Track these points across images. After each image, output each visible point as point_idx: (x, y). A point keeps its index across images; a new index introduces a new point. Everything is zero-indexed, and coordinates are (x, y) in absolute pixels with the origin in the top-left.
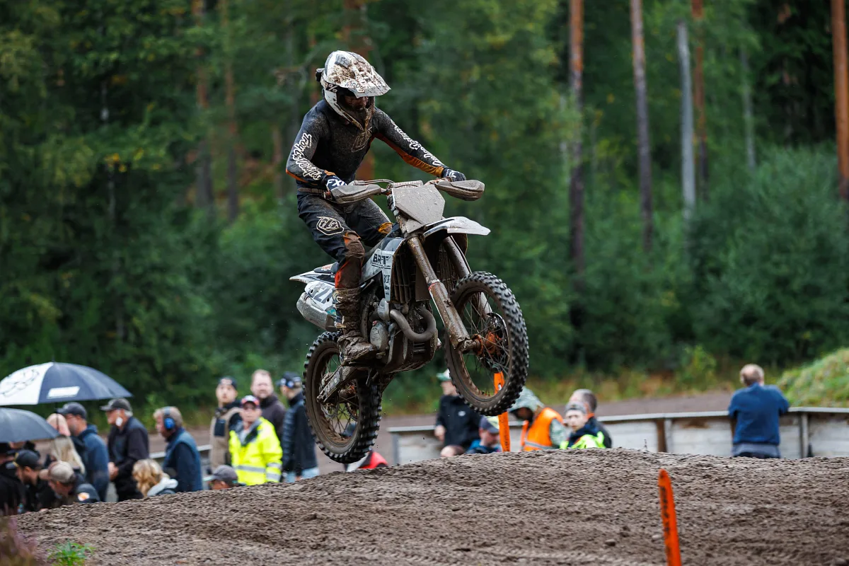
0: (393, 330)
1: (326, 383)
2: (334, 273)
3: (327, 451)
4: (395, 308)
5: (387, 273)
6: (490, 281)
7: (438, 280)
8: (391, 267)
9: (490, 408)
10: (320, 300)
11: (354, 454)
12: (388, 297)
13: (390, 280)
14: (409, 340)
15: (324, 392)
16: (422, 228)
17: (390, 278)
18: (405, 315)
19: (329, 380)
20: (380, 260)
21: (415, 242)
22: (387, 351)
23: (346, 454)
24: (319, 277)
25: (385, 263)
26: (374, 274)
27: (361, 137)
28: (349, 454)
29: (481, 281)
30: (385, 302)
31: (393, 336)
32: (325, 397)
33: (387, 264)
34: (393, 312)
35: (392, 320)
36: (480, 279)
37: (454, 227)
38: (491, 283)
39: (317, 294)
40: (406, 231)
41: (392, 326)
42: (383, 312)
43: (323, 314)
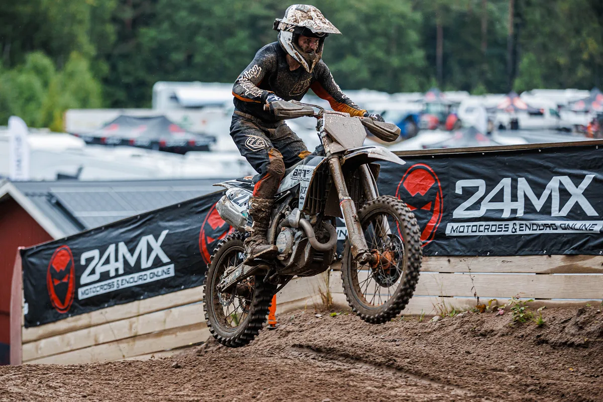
0: (299, 237)
1: (228, 274)
2: (255, 183)
3: (215, 334)
4: (304, 218)
5: (305, 185)
6: (397, 203)
7: (350, 198)
8: (310, 180)
9: (376, 315)
10: (238, 203)
11: (239, 339)
12: (301, 206)
13: (306, 192)
14: (311, 247)
15: (224, 282)
16: (345, 151)
17: (307, 189)
18: (313, 225)
19: (231, 273)
20: (300, 174)
21: (335, 163)
22: (290, 255)
23: (232, 338)
24: (241, 185)
25: (304, 176)
26: (291, 186)
27: (300, 85)
28: (234, 339)
29: (388, 203)
30: (297, 212)
31: (298, 242)
32: (224, 287)
33: (306, 177)
34: (303, 221)
35: (300, 227)
36: (388, 201)
37: (374, 153)
38: (397, 205)
39: (236, 198)
40: (329, 151)
41: (299, 233)
42: (294, 220)
43: (238, 215)
